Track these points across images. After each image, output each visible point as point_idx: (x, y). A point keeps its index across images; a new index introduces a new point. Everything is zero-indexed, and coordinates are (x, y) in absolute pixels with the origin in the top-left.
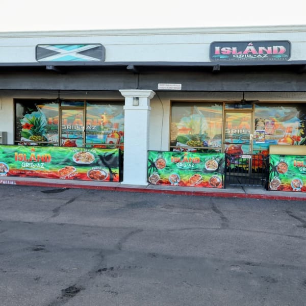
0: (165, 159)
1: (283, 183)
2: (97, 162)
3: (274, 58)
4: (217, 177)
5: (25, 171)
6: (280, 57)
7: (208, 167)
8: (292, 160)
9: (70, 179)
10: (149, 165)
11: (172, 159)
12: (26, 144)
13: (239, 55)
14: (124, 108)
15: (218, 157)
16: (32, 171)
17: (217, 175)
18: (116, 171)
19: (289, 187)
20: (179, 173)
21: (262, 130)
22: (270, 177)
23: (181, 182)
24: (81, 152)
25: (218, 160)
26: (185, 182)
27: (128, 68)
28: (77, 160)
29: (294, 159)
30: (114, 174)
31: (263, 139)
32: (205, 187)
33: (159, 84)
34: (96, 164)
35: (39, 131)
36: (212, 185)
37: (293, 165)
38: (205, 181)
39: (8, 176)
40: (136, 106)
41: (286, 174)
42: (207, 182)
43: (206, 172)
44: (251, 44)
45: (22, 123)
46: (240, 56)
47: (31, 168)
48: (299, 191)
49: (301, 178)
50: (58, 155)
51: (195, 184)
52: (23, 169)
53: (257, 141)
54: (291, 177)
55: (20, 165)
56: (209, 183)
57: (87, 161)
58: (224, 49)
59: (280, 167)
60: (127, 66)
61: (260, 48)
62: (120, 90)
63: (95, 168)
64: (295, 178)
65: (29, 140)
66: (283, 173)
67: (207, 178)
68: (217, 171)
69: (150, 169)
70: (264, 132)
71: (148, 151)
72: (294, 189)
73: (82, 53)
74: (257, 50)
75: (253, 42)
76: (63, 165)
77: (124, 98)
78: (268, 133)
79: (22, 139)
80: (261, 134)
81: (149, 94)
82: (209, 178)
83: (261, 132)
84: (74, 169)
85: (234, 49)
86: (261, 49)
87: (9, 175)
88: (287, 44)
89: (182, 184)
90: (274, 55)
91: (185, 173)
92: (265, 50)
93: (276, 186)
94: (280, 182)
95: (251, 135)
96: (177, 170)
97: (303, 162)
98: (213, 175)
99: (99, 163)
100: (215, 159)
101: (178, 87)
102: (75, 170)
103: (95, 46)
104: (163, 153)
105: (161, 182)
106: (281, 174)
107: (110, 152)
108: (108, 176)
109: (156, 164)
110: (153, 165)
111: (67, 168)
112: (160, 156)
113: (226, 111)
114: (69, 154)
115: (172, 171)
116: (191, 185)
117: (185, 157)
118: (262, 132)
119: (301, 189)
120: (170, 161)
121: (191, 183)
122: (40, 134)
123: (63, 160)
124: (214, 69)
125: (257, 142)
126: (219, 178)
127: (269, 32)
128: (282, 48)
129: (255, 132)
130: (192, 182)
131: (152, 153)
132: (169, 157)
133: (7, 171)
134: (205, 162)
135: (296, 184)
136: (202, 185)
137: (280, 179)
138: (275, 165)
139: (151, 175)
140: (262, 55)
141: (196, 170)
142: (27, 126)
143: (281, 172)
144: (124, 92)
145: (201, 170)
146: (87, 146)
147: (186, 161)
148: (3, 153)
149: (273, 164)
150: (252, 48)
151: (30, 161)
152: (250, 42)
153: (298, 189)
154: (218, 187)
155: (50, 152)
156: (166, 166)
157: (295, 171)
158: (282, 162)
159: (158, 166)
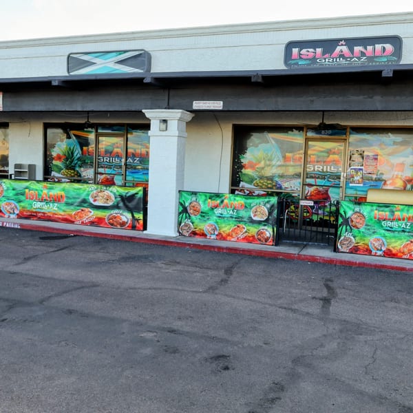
0: (201, 202)
1: (358, 243)
2: (118, 204)
3: (376, 62)
4: (266, 230)
5: (36, 212)
6: (386, 60)
7: (255, 216)
8: (372, 210)
9: (86, 224)
10: (180, 211)
11: (209, 203)
12: (57, 180)
13: (325, 59)
14: (149, 134)
15: (268, 202)
16: (44, 213)
17: (266, 228)
18: (140, 216)
19: (367, 249)
20: (217, 222)
21: (359, 167)
22: (339, 233)
23: (220, 234)
24: (99, 190)
25: (268, 206)
26: (224, 235)
27: (145, 81)
28: (95, 201)
29: (375, 208)
30: (138, 220)
31: (360, 180)
32: (251, 243)
33: (194, 102)
34: (116, 207)
35: (73, 164)
36: (260, 240)
37: (372, 217)
38: (250, 235)
39: (18, 218)
40: (163, 131)
41: (362, 230)
42: (253, 236)
43: (252, 222)
44: (343, 42)
45: (53, 153)
46: (327, 60)
47: (42, 209)
48: (380, 256)
49: (385, 236)
50: (72, 194)
51: (238, 238)
52: (34, 210)
53: (351, 183)
54: (370, 235)
55: (31, 205)
56: (256, 237)
57: (105, 203)
58: (304, 51)
59: (354, 220)
60: (144, 78)
61: (355, 48)
62: (143, 111)
63: (114, 212)
64: (375, 236)
65: (60, 175)
66: (358, 228)
67: (253, 230)
68: (267, 221)
69: (181, 215)
70: (362, 169)
71: (179, 191)
72: (374, 252)
73: (121, 62)
74: (352, 51)
75: (346, 40)
76: (78, 206)
77: (150, 120)
78: (369, 171)
79: (53, 173)
80: (357, 173)
81: (179, 115)
82: (256, 230)
83: (357, 171)
84: (91, 212)
85: (319, 50)
86: (357, 49)
87: (20, 216)
88: (396, 41)
89: (221, 237)
90: (377, 57)
91: (224, 221)
92: (363, 50)
93: (348, 247)
94: (354, 240)
95: (342, 174)
96: (215, 218)
97: (388, 213)
98: (262, 227)
99: (120, 205)
100: (265, 205)
101: (217, 105)
102: (92, 214)
103: (137, 53)
104: (198, 195)
105: (194, 233)
106: (355, 230)
107: (133, 191)
108: (129, 222)
109: (188, 208)
110: (185, 210)
111: (82, 210)
112: (194, 199)
113: (307, 140)
114: (85, 193)
115: (208, 219)
116: (232, 239)
117: (226, 201)
118: (360, 169)
119: (384, 252)
120: (206, 205)
121: (232, 236)
122: (73, 168)
123: (79, 200)
124: (253, 80)
125: (351, 185)
126: (269, 231)
127: (373, 24)
128: (389, 47)
129: (349, 170)
130: (234, 234)
131: (183, 193)
132: (206, 200)
133: (17, 212)
134: (251, 209)
135: (376, 244)
136: (247, 240)
137: (354, 237)
138: (347, 217)
139: (183, 224)
140: (359, 58)
141: (239, 219)
142: (59, 158)
143: (355, 226)
144: (148, 113)
145: (245, 220)
146: (127, 185)
147: (227, 206)
148: (14, 189)
149: (344, 215)
150: (345, 49)
151: (42, 201)
152: (341, 40)
153: (379, 253)
154: (267, 243)
155: (64, 190)
156: (202, 212)
157: (376, 227)
158: (357, 212)
159: (192, 211)
